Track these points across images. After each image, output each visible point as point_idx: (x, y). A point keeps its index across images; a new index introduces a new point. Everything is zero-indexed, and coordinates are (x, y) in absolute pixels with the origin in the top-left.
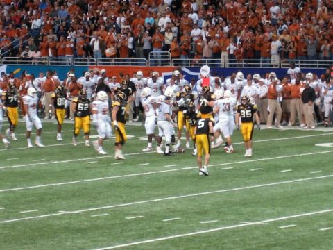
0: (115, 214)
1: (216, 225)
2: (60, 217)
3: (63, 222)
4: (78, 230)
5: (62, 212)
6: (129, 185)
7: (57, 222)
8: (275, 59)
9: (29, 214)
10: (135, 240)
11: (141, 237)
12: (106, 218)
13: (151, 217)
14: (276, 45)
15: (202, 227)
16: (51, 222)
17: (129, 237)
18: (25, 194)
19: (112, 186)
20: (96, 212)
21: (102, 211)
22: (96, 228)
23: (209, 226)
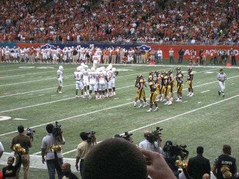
0: (35, 94)
1: (68, 97)
2: (18, 95)
3: (19, 97)
4: (24, 100)
5: (18, 93)
6: (37, 84)
7: (17, 97)
8: (78, 41)
9: (7, 94)
10: (43, 102)
11: (45, 102)
12: (32, 95)
13: (47, 95)
14: (78, 37)
15: (64, 98)
16: (15, 97)
17: (41, 102)
18: (4, 87)
19: (32, 84)
20: (29, 93)
21: (30, 93)
22: (30, 99)
23: (66, 98)
